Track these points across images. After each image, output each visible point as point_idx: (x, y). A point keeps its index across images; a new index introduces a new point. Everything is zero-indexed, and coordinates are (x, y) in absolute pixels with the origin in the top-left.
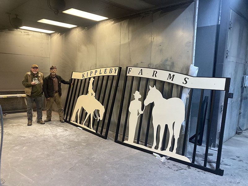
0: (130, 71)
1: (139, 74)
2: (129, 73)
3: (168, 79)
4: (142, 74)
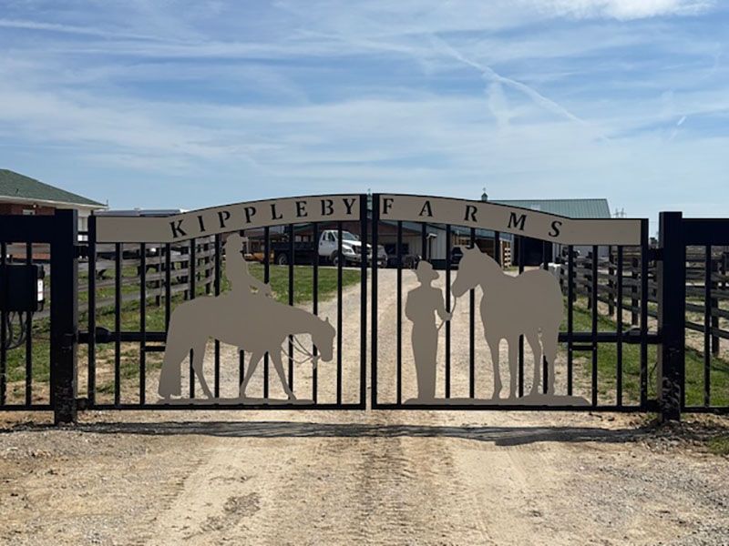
0: (390, 206)
1: (421, 214)
2: (385, 212)
3: (509, 226)
4: (430, 214)
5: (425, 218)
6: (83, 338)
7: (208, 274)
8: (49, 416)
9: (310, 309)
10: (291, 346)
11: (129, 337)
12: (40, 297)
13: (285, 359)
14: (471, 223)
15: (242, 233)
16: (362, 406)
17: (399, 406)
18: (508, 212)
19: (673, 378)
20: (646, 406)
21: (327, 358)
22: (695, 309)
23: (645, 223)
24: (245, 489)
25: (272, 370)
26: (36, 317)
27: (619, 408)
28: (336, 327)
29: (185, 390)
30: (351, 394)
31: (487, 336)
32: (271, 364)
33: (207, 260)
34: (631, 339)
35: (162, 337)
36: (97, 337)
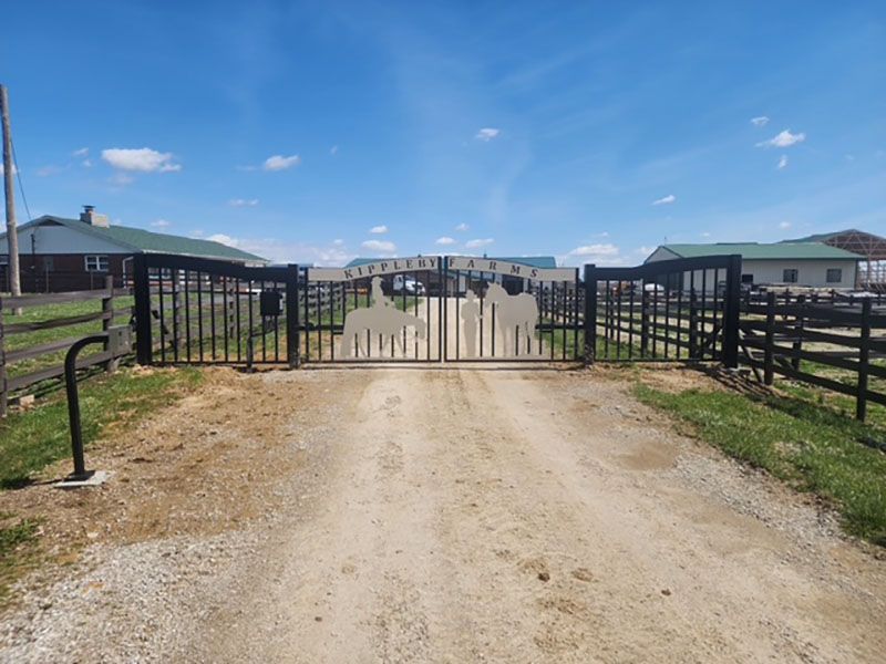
0: (453, 262)
1: (468, 266)
2: (451, 265)
4: (473, 266)
5: (470, 268)
6: (302, 329)
7: (339, 300)
8: (287, 366)
9: (414, 314)
10: (405, 332)
11: (326, 328)
12: (281, 308)
13: (402, 338)
14: (492, 270)
15: (380, 276)
16: (439, 361)
17: (457, 361)
18: (511, 264)
19: (590, 345)
20: (577, 359)
21: (422, 337)
22: (601, 315)
23: (577, 270)
24: (394, 394)
25: (396, 346)
26: (279, 317)
27: (564, 360)
28: (426, 321)
29: (353, 354)
30: (434, 356)
31: (501, 327)
32: (395, 341)
33: (338, 292)
34: (570, 327)
35: (342, 327)
36: (309, 328)
